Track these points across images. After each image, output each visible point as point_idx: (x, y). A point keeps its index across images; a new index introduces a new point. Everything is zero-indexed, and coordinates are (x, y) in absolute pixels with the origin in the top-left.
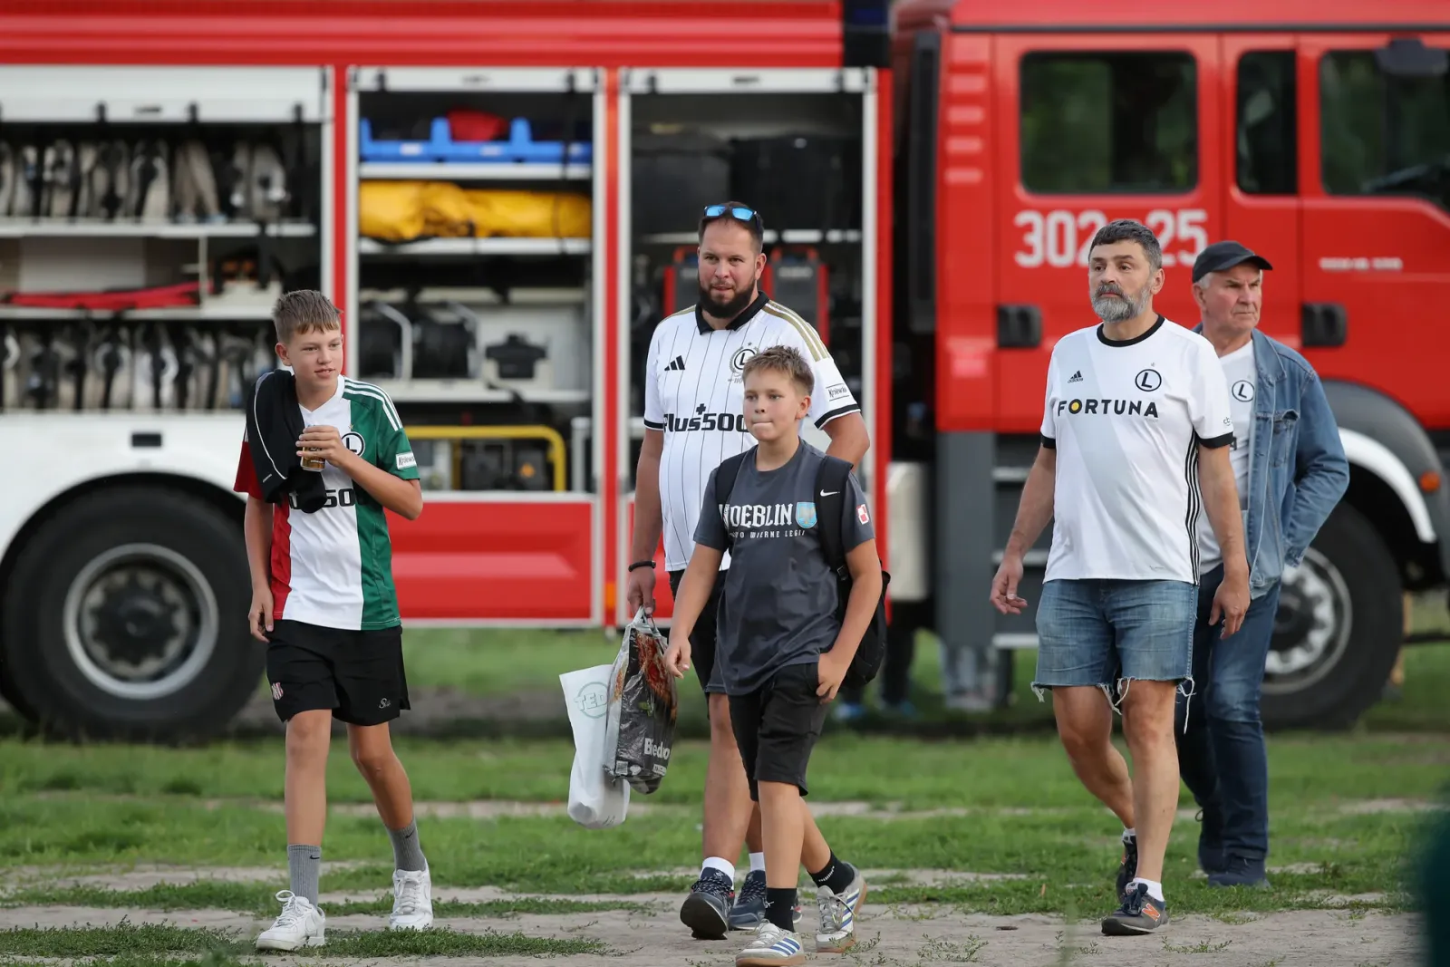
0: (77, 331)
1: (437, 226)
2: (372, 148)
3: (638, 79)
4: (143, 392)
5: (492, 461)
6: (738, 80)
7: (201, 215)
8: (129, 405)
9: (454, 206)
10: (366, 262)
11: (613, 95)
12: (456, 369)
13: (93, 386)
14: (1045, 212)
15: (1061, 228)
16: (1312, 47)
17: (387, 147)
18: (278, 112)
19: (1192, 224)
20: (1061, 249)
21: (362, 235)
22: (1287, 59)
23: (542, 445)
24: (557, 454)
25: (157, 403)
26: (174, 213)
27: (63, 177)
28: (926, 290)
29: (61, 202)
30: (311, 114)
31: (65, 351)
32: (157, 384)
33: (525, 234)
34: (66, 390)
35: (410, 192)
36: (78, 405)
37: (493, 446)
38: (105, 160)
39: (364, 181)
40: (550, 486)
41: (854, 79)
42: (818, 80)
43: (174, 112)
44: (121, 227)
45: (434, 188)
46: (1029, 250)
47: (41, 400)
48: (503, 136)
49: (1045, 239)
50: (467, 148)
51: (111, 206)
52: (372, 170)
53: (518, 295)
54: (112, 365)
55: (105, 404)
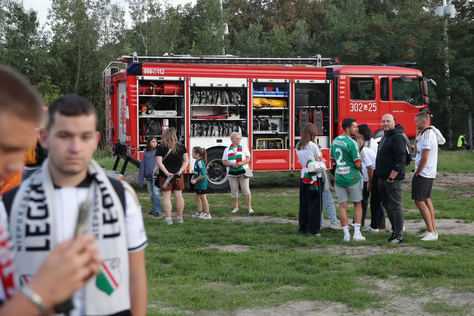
0: (206, 122)
1: (264, 105)
2: (254, 92)
3: (296, 81)
4: (217, 133)
5: (272, 144)
6: (311, 81)
7: (227, 103)
8: (214, 135)
9: (266, 101)
10: (254, 111)
11: (292, 83)
12: (267, 129)
13: (209, 132)
14: (354, 103)
15: (356, 105)
16: (391, 78)
17: (257, 92)
18: (240, 85)
19: (375, 105)
20: (356, 109)
21: (253, 107)
22: (387, 79)
23: (280, 141)
24: (282, 142)
25: (219, 135)
26: (222, 103)
27: (204, 96)
28: (337, 116)
29: (203, 101)
30: (246, 86)
31: (205, 126)
32: (219, 131)
33: (277, 106)
34: (205, 133)
35: (259, 99)
36: (207, 135)
37: (272, 141)
38: (211, 94)
39: (254, 97)
40: (281, 148)
41: (328, 81)
42: (323, 81)
43: (223, 85)
44: (213, 105)
45: (263, 99)
46: (352, 109)
47: (201, 134)
48: (275, 90)
49: (354, 107)
50: (269, 92)
51: (212, 101)
52: (254, 96)
53: (273, 116)
54: (212, 128)
55: (211, 135)
